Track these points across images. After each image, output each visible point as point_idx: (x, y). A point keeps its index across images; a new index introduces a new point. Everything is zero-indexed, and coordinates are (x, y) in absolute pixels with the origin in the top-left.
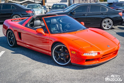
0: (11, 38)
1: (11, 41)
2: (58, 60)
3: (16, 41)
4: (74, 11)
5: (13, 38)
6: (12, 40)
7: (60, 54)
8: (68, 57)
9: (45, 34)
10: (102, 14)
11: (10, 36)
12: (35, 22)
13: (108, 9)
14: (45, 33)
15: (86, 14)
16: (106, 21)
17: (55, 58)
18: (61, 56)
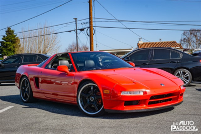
0: (25, 89)
1: (26, 94)
2: (87, 108)
3: (32, 92)
4: (128, 58)
5: (28, 89)
6: (26, 92)
7: (89, 97)
8: (100, 102)
9: (69, 73)
10: (173, 62)
11: (24, 86)
12: (59, 62)
13: (181, 55)
14: (70, 71)
15: (147, 62)
16: (179, 72)
17: (82, 105)
18: (90, 101)
